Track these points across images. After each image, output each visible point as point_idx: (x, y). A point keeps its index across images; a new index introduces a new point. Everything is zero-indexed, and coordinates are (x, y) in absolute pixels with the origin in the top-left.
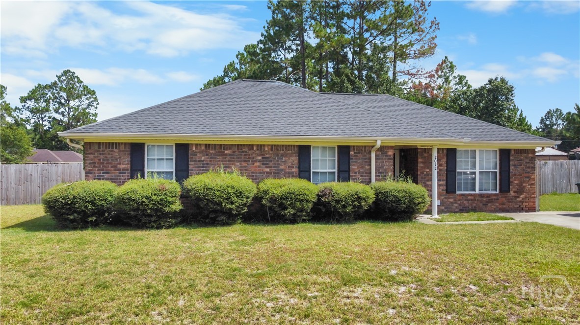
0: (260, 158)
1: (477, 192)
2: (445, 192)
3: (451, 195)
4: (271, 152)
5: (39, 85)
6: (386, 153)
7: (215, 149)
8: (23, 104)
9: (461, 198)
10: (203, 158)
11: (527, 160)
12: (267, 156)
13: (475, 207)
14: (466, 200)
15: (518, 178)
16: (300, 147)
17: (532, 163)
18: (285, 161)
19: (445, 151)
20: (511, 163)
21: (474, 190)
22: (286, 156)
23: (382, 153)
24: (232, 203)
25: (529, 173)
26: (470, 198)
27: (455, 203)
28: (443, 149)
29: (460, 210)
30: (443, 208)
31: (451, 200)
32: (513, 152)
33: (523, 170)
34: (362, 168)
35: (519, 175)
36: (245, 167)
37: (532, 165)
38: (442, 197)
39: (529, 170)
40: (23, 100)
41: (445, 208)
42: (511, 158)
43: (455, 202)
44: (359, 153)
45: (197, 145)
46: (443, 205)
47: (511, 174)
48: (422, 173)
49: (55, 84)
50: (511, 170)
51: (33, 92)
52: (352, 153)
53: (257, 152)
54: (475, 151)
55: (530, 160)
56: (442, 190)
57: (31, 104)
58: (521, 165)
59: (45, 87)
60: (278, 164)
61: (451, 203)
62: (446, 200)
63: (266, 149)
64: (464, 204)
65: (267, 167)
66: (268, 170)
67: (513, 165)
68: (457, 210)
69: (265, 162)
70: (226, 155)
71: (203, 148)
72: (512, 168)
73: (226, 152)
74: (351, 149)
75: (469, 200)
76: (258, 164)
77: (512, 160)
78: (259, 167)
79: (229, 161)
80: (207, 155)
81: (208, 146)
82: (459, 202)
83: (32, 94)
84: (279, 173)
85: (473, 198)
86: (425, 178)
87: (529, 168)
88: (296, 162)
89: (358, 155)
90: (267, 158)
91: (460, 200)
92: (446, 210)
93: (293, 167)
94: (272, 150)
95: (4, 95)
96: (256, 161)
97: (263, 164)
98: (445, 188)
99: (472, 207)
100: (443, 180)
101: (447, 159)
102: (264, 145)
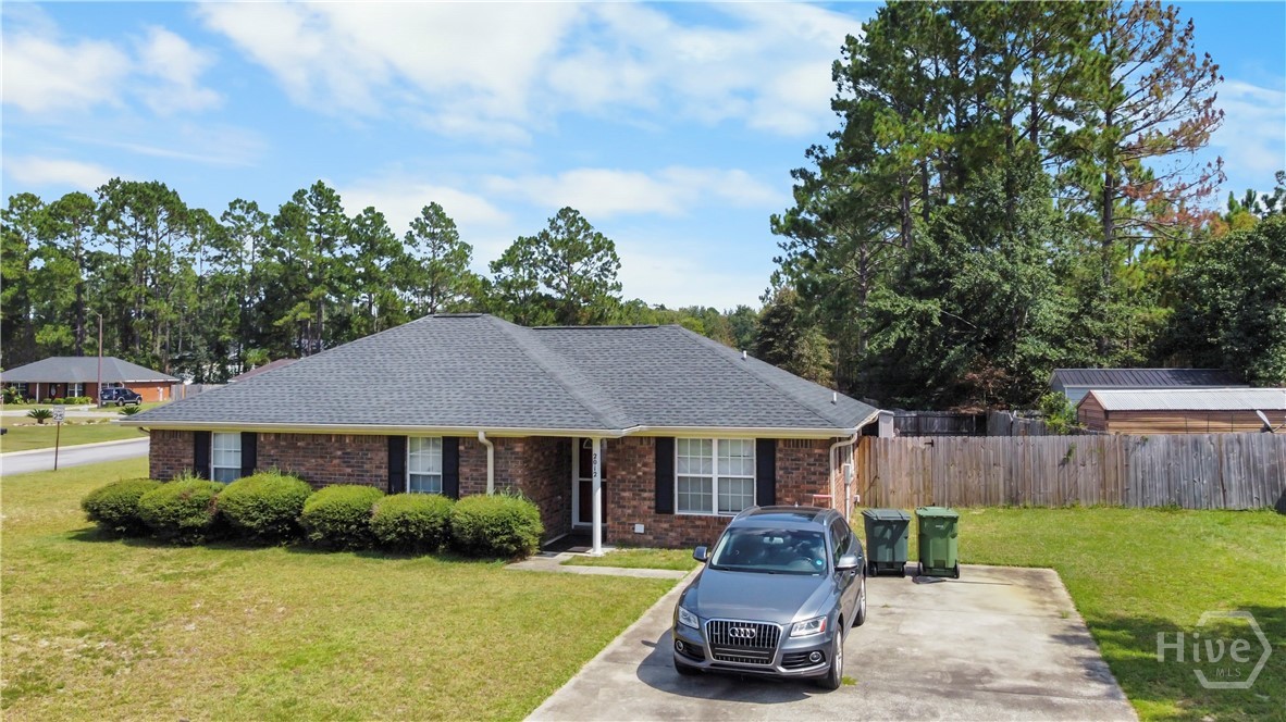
0: (339, 453)
1: (715, 513)
2: (653, 511)
3: (664, 517)
4: (354, 445)
5: (520, 238)
6: (511, 449)
7: (285, 440)
8: (497, 274)
9: (683, 522)
10: (272, 452)
11: (812, 460)
12: (349, 450)
13: (709, 540)
14: (692, 527)
15: (791, 491)
16: (391, 438)
17: (821, 465)
18: (371, 459)
19: (653, 442)
20: (778, 464)
21: (710, 508)
22: (372, 450)
23: (506, 449)
24: (253, 520)
25: (814, 483)
26: (698, 523)
27: (672, 531)
28: (649, 438)
29: (682, 543)
30: (651, 538)
31: (666, 526)
32: (781, 445)
33: (804, 478)
34: (477, 470)
35: (794, 487)
36: (322, 465)
37: (822, 470)
38: (649, 520)
39: (813, 478)
40: (497, 267)
41: (654, 538)
42: (778, 455)
43: (672, 528)
44: (472, 448)
45: (265, 434)
46: (651, 534)
47: (777, 485)
48: (614, 477)
49: (545, 235)
50: (778, 478)
51: (510, 252)
52: (461, 448)
53: (336, 445)
54: (711, 440)
55: (816, 460)
56: (649, 508)
57: (507, 272)
58: (798, 469)
59: (530, 241)
60: (362, 463)
61: (665, 530)
62: (656, 524)
63: (347, 441)
64: (689, 534)
65: (348, 467)
66: (349, 470)
67: (781, 469)
68: (675, 543)
69: (346, 459)
70: (299, 447)
71: (272, 438)
72: (779, 473)
73: (299, 444)
74: (461, 441)
75: (698, 527)
76: (336, 461)
77: (781, 459)
78: (339, 465)
79: (304, 457)
80: (277, 447)
81: (278, 435)
82: (679, 530)
83: (509, 255)
84: (362, 476)
85: (704, 523)
86: (618, 486)
87: (814, 473)
88: (386, 460)
89: (471, 451)
90: (348, 453)
91: (681, 526)
92: (655, 541)
93: (381, 467)
94: (354, 441)
95: (469, 259)
96: (335, 458)
97: (344, 462)
98: (653, 504)
99: (703, 540)
100: (650, 491)
101: (657, 455)
102: (345, 436)
